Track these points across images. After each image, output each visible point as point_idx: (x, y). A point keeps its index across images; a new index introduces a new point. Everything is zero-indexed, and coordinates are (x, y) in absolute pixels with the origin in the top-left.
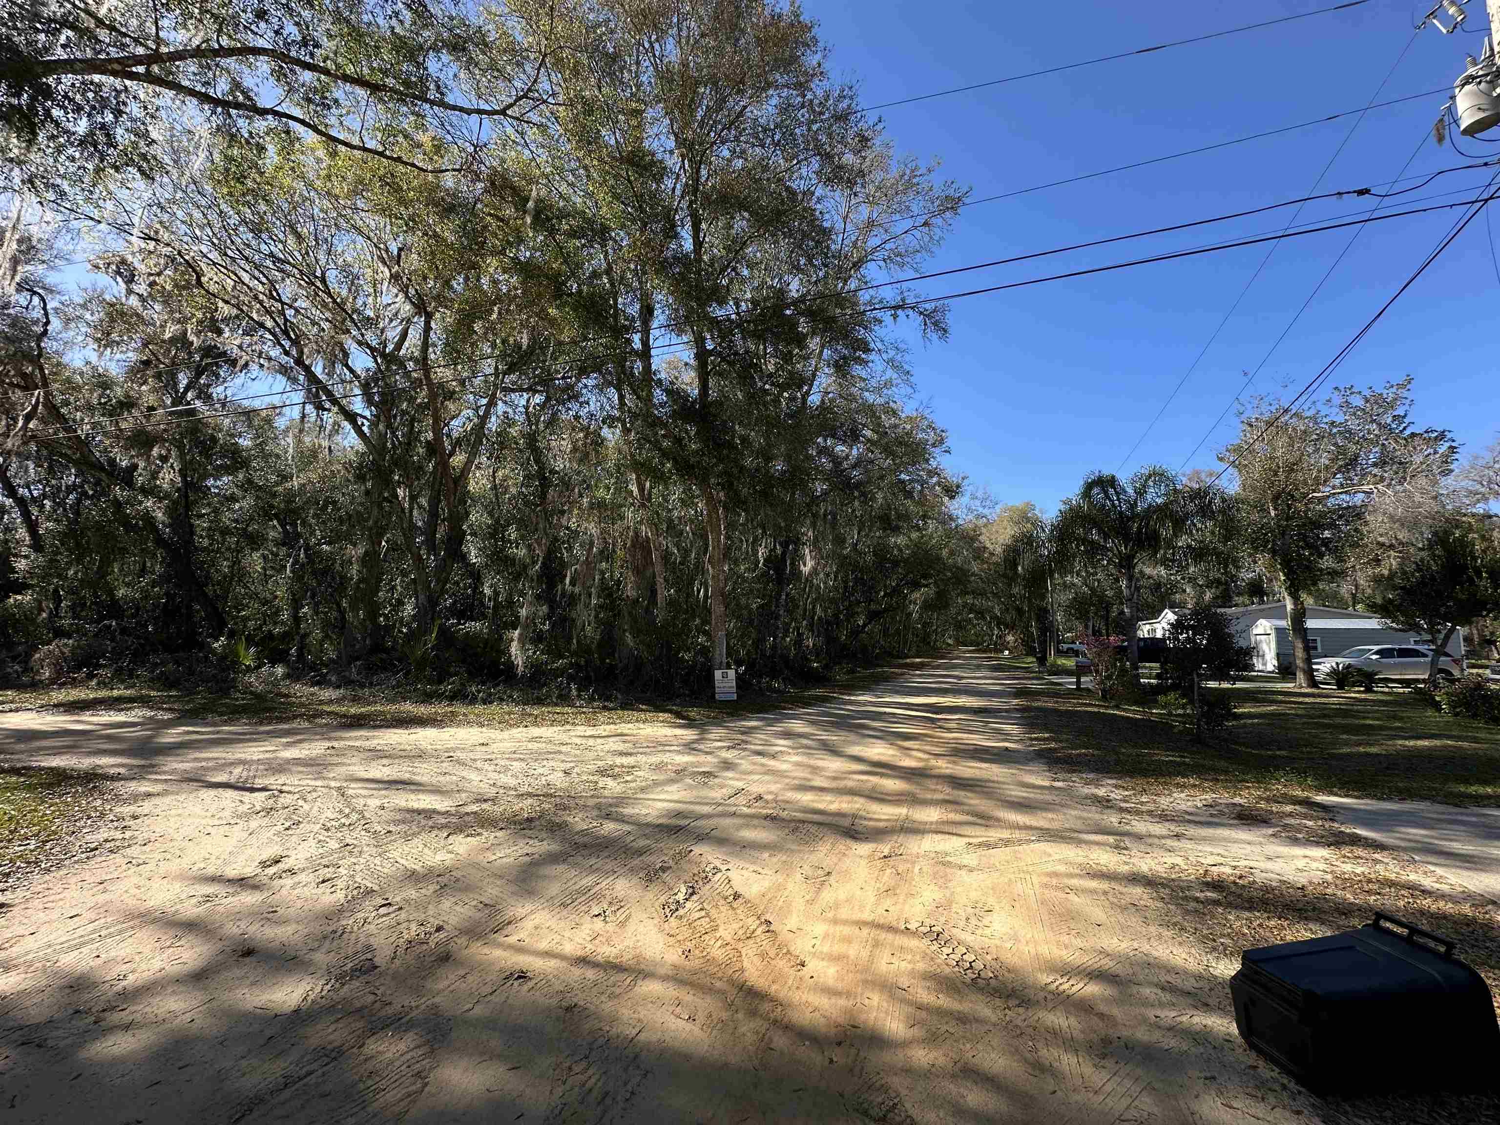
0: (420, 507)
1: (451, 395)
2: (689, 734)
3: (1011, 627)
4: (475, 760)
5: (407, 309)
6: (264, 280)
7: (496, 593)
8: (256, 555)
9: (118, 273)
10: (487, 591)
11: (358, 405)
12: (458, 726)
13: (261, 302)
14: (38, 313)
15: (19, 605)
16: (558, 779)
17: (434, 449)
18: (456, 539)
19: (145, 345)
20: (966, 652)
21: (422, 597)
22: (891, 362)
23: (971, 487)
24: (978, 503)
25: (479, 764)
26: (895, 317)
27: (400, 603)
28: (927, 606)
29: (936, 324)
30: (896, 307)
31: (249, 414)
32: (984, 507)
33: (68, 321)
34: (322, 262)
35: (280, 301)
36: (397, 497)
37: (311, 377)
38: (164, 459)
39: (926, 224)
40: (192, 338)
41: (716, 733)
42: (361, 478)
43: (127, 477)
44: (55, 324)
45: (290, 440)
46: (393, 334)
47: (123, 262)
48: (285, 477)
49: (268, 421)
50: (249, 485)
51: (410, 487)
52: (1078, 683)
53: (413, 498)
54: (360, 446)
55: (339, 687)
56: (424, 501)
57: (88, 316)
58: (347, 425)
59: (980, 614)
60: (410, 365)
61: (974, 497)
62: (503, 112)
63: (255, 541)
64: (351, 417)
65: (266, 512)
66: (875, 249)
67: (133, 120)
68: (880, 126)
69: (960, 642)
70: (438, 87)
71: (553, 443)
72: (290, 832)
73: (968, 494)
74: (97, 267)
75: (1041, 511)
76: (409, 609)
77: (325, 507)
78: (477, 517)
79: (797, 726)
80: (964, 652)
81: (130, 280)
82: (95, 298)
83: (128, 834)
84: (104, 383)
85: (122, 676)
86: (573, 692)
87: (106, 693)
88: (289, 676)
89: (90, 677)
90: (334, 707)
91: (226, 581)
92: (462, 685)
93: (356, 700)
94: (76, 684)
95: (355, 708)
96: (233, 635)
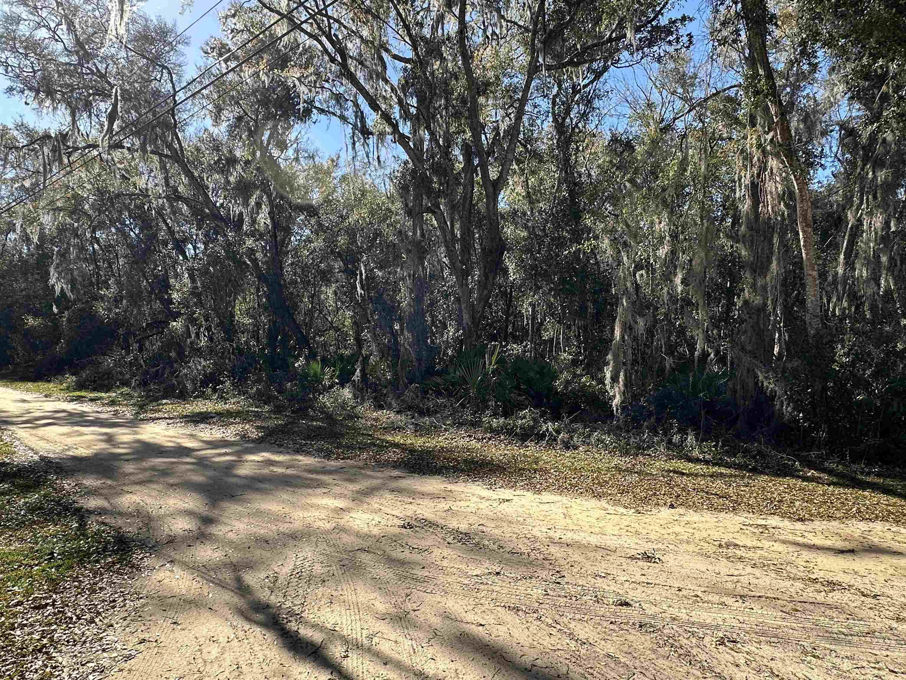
38: (259, 206)
43: (237, 224)
55: (399, 412)
82: (206, 74)
84: (215, 145)
85: (236, 390)
86: (690, 439)
87: (221, 407)
88: (355, 397)
89: (215, 390)
90: (398, 439)
91: (310, 312)
92: (534, 420)
93: (418, 430)
94: (203, 396)
95: (419, 442)
96: (312, 356)
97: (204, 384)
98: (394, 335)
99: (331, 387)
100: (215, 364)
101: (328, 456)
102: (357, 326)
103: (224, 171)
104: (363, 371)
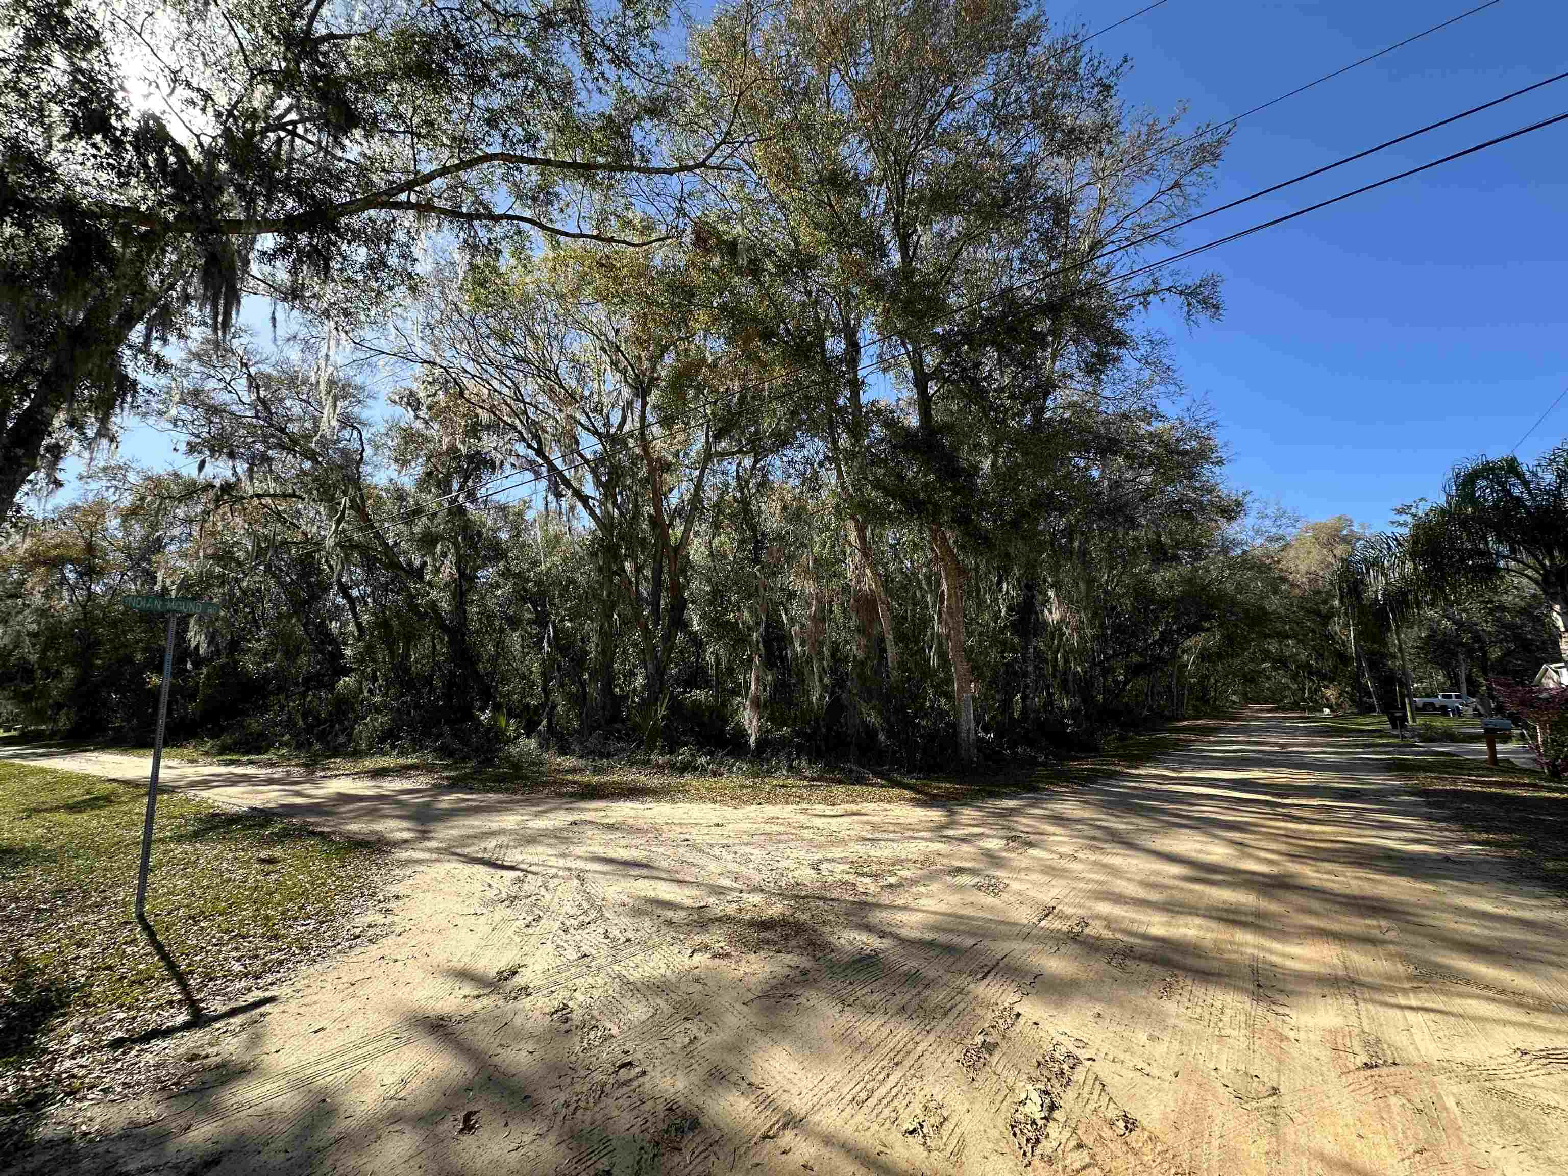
0: (646, 578)
1: (667, 467)
2: (936, 815)
3: (1329, 678)
4: (712, 846)
5: (627, 393)
6: (508, 383)
7: (718, 661)
8: (516, 635)
9: (409, 404)
10: (710, 658)
11: (589, 489)
12: (691, 801)
13: (509, 406)
14: (357, 445)
15: (346, 686)
16: (806, 875)
17: (656, 522)
18: (679, 607)
19: (428, 460)
20: (1261, 712)
21: (650, 666)
22: (1146, 361)
23: (1257, 504)
24: (1268, 522)
25: (716, 851)
26: (1146, 304)
27: (632, 674)
28: (1204, 656)
29: (1204, 302)
30: (1146, 294)
31: (503, 509)
32: (1279, 526)
33: (377, 448)
34: (556, 358)
35: (523, 401)
36: (624, 571)
37: (552, 467)
38: (444, 555)
39: (1176, 185)
40: (460, 446)
41: (967, 814)
42: (593, 555)
43: (418, 574)
44: (368, 452)
45: (537, 530)
46: (616, 418)
47: (412, 394)
48: (536, 563)
49: (520, 514)
50: (506, 574)
51: (635, 559)
52: (1493, 751)
53: (638, 570)
54: (592, 525)
55: (581, 757)
56: (647, 572)
57: (390, 443)
58: (580, 506)
59: (1281, 662)
60: (631, 443)
61: (1262, 516)
62: (703, 164)
63: (514, 622)
64: (584, 499)
65: (522, 596)
66: (1109, 233)
67: (400, 246)
68: (1127, 66)
69: (1248, 699)
70: (643, 155)
71: (763, 507)
72: (530, 931)
73: (1253, 513)
74: (394, 402)
75: (1362, 526)
76: (640, 680)
77: (567, 586)
78: (697, 586)
79: (1070, 808)
80: (1261, 711)
81: (416, 409)
82: (394, 426)
83: (390, 918)
84: (400, 496)
85: (417, 746)
86: (804, 763)
87: (402, 761)
88: (541, 746)
89: (393, 747)
90: (577, 778)
91: (493, 659)
92: (692, 755)
93: (596, 771)
94: (383, 753)
95: (595, 779)
96: (497, 708)
97: (382, 740)
98: (583, 684)
99: (517, 738)
100: (393, 720)
101: (515, 792)
102: (546, 676)
103: (409, 523)
104: (550, 722)
